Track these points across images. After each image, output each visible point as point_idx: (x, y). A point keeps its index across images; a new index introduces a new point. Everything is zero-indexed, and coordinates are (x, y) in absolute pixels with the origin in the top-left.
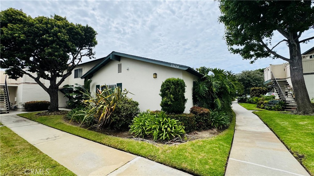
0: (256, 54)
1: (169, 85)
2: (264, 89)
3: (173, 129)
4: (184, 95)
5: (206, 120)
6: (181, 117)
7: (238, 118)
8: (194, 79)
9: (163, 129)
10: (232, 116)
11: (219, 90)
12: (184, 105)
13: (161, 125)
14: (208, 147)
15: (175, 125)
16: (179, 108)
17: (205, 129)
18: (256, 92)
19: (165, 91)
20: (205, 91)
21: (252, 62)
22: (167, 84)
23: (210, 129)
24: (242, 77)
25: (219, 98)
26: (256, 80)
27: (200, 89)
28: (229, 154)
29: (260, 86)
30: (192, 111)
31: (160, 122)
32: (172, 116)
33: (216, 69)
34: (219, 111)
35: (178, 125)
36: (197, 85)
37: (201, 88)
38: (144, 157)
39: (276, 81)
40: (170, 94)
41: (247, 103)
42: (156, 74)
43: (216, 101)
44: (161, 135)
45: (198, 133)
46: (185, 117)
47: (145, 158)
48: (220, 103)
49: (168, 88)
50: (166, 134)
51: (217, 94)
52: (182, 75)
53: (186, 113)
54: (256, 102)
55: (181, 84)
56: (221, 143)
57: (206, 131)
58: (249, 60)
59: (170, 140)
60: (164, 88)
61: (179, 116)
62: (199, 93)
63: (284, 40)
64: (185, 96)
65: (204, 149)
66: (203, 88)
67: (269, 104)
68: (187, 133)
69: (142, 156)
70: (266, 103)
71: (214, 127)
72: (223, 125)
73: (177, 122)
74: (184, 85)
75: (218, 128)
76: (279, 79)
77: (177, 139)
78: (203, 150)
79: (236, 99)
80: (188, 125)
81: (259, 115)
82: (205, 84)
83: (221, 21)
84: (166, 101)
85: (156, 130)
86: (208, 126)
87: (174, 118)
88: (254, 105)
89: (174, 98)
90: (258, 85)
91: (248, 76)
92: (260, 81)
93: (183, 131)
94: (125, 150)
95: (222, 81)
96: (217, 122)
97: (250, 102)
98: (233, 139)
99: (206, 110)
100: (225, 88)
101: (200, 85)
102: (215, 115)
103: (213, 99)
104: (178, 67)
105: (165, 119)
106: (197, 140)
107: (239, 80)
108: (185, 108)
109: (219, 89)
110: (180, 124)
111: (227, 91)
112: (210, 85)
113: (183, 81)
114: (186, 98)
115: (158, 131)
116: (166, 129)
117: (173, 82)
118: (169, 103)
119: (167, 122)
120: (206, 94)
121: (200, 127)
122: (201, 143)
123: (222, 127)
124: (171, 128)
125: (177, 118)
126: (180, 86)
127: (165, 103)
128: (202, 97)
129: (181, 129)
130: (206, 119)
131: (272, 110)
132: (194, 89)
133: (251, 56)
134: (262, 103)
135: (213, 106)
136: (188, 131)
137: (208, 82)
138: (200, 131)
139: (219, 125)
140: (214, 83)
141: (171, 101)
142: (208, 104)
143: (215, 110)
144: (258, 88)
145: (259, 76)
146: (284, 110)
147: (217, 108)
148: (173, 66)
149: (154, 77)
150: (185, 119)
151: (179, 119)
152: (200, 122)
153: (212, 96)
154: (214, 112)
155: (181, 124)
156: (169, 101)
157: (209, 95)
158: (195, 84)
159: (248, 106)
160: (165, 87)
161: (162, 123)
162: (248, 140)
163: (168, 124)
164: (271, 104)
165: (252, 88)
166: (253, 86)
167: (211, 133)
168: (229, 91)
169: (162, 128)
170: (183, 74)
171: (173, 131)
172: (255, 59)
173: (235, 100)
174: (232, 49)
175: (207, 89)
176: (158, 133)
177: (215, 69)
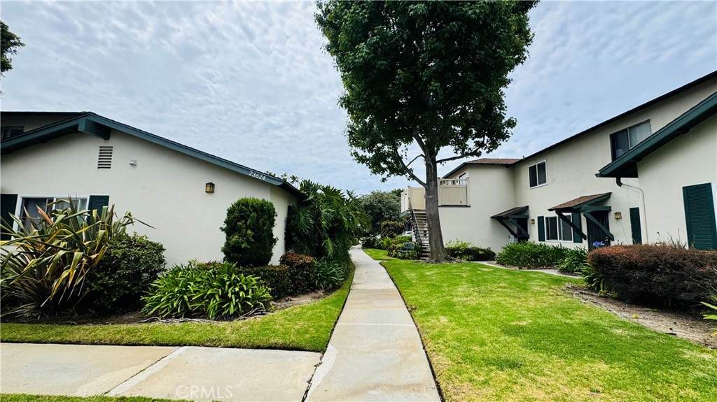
0: (389, 168)
1: (244, 212)
2: (401, 224)
3: (250, 292)
4: (272, 230)
5: (307, 276)
6: (265, 271)
7: (357, 272)
8: (289, 202)
9: (230, 295)
10: (349, 268)
11: (331, 225)
12: (271, 249)
13: (227, 287)
14: (310, 313)
15: (253, 285)
16: (262, 255)
17: (304, 292)
18: (390, 230)
19: (236, 223)
20: (309, 224)
21: (384, 180)
22: (242, 209)
23: (313, 291)
24: (370, 201)
25: (330, 238)
26: (390, 208)
27: (299, 220)
28: (338, 319)
29: (395, 220)
30: (284, 260)
31: (223, 283)
32: (247, 270)
33: (329, 187)
34: (329, 260)
35: (259, 285)
36: (295, 212)
37: (302, 219)
38: (195, 345)
39: (414, 212)
40: (247, 229)
41: (374, 248)
42: (212, 185)
43: (325, 244)
44: (225, 306)
45: (292, 299)
46: (272, 270)
47: (198, 346)
48: (331, 246)
49: (243, 217)
50: (237, 304)
51: (328, 232)
52: (269, 194)
53: (273, 265)
54: (387, 247)
55: (269, 210)
56: (328, 307)
57: (306, 296)
58: (379, 176)
59: (243, 313)
60: (235, 217)
61: (261, 270)
62: (298, 229)
63: (422, 155)
64: (274, 232)
65: (303, 317)
66: (305, 218)
67: (404, 249)
68: (275, 300)
69: (190, 345)
70: (399, 248)
71: (319, 288)
72: (333, 283)
73: (256, 280)
74: (274, 213)
75: (325, 288)
76: (419, 210)
77: (257, 311)
78: (301, 318)
79: (360, 242)
80: (277, 286)
81: (386, 266)
82: (308, 211)
83: (342, 106)
84: (237, 242)
85: (215, 298)
86: (309, 286)
87: (252, 274)
88: (384, 251)
89: (253, 237)
90: (393, 217)
91: (379, 202)
92: (396, 210)
93: (267, 295)
94: (146, 343)
95: (337, 209)
96: (323, 279)
97: (380, 247)
98: (345, 302)
99: (308, 259)
100: (341, 221)
101: (301, 214)
102: (321, 267)
103: (321, 239)
104: (264, 178)
105: (234, 276)
106: (292, 307)
107: (366, 208)
108: (272, 254)
109: (332, 222)
110: (262, 284)
111: (343, 226)
112: (317, 216)
113: (271, 204)
114: (274, 237)
115: (218, 300)
116: (236, 294)
117: (252, 207)
118: (243, 246)
119: (238, 282)
120: (309, 230)
121: (296, 289)
122: (299, 309)
123: (331, 287)
124: (247, 292)
125: (257, 274)
126: (266, 213)
127: (233, 246)
128: (302, 237)
129: (264, 294)
130: (307, 274)
131: (405, 259)
132: (288, 221)
133: (383, 170)
134: (394, 248)
135: (319, 252)
136: (276, 297)
137: (314, 209)
138: (296, 296)
139: (328, 284)
140: (324, 211)
141: (248, 242)
142: (311, 248)
143: (323, 258)
144: (391, 223)
145: (394, 202)
146: (419, 259)
147: (326, 255)
148: (253, 174)
149: (208, 190)
150: (272, 275)
151: (260, 275)
152: (298, 279)
153: (319, 234)
154: (320, 262)
155: (265, 284)
156: (242, 243)
157: (315, 233)
158: (291, 211)
159: (376, 254)
160: (237, 214)
161: (228, 283)
162: (365, 301)
163: (241, 285)
164: (405, 250)
165: (384, 223)
166: (386, 219)
167: (314, 298)
168: (347, 226)
169: (228, 293)
170: (271, 192)
171: (249, 297)
172: (388, 176)
173: (359, 244)
174: (356, 154)
175: (311, 221)
176: (220, 304)
177: (327, 187)
